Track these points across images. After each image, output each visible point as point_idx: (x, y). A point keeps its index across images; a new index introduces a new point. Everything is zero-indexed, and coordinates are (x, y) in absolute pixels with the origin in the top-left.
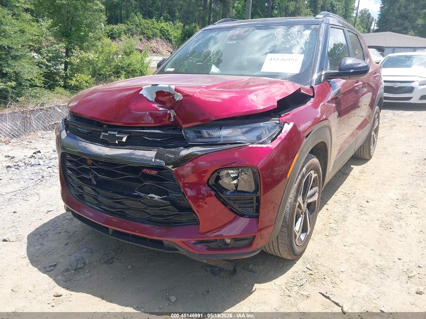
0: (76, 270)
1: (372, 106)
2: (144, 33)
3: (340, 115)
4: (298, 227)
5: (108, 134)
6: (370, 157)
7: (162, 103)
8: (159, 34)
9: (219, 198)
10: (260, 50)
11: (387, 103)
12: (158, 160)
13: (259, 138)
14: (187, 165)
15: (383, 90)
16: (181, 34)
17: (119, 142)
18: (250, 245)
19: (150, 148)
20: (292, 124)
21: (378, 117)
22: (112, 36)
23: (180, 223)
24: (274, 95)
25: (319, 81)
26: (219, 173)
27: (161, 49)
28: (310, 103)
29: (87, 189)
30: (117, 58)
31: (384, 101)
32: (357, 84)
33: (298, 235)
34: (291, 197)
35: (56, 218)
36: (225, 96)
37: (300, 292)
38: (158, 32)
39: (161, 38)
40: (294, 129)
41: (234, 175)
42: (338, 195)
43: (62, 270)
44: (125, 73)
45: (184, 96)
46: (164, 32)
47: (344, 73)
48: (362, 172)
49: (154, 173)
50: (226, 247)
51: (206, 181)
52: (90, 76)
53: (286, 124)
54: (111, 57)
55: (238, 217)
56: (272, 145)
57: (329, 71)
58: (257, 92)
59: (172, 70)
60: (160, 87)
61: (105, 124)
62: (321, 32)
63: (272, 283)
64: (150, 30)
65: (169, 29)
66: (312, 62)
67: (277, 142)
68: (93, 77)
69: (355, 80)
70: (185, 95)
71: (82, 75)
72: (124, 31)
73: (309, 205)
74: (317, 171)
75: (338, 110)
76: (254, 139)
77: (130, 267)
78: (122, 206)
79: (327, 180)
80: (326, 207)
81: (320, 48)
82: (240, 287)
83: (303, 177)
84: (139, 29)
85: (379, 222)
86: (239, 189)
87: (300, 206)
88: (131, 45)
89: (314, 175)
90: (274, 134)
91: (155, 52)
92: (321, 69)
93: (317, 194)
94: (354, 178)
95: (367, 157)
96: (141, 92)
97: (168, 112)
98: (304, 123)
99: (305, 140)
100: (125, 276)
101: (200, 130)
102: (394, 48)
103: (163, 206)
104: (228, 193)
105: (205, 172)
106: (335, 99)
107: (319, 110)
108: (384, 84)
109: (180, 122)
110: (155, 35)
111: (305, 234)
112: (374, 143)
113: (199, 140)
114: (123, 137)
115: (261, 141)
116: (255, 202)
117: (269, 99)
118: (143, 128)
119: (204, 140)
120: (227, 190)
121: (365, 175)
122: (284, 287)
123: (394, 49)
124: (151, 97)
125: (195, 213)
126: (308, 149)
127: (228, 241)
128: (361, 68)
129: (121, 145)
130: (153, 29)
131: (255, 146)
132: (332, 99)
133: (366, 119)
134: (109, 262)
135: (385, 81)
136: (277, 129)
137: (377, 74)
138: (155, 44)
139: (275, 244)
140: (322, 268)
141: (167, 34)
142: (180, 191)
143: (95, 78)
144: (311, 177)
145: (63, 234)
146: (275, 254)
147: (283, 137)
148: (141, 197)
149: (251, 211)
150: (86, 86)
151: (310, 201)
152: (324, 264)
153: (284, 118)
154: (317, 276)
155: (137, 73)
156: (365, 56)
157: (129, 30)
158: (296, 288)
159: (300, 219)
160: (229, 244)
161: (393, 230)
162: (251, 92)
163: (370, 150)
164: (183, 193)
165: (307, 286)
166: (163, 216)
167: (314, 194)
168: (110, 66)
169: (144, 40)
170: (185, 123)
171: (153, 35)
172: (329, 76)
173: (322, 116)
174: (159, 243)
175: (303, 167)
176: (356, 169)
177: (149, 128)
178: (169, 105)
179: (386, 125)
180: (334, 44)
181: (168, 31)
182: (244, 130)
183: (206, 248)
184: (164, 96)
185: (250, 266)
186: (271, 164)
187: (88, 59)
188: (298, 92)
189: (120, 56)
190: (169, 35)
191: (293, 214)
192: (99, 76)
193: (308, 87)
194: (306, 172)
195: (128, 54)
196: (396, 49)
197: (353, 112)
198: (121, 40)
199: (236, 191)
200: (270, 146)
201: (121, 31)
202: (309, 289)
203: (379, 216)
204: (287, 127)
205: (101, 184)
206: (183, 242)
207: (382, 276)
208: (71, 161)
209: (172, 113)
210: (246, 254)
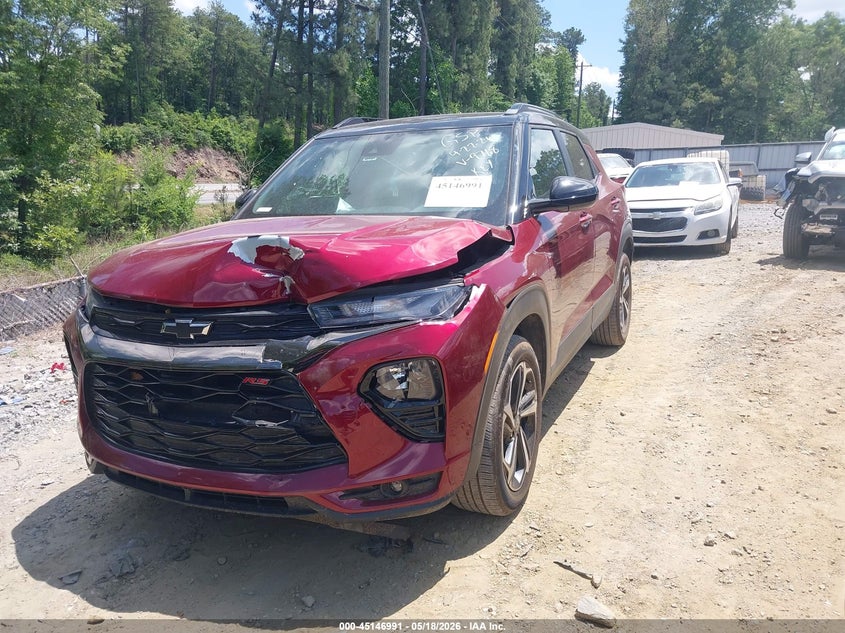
0: (120, 577)
1: (613, 253)
2: (180, 140)
3: (559, 274)
4: (508, 458)
5: (174, 325)
6: (622, 342)
7: (269, 267)
8: (210, 140)
9: (379, 414)
10: (417, 166)
11: (640, 247)
12: (269, 361)
13: (435, 311)
14: (321, 363)
15: (630, 225)
16: (257, 139)
17: (195, 336)
18: (435, 489)
19: (253, 342)
20: (483, 287)
21: (628, 272)
22: (112, 147)
23: (315, 464)
24: (452, 242)
25: (519, 217)
26: (376, 372)
27: (216, 169)
28: (508, 254)
29: (139, 424)
30: (130, 190)
31: (635, 244)
32: (583, 219)
33: (511, 471)
34: (493, 406)
35: (61, 494)
36: (366, 247)
37: (523, 565)
38: (208, 136)
39: (214, 148)
40: (487, 295)
41: (400, 376)
42: (573, 408)
43: (94, 579)
44: (148, 219)
45: (306, 252)
46: (220, 136)
47: (561, 201)
48: (611, 367)
49: (263, 382)
50: (397, 497)
51: (355, 386)
52: (76, 230)
53: (475, 287)
54: (118, 189)
55: (410, 443)
56: (457, 321)
57: (534, 200)
58: (425, 240)
59: (268, 209)
60: (264, 240)
61: (168, 307)
62: (516, 134)
63: (475, 556)
64: (191, 134)
65: (229, 130)
66: (506, 186)
67: (463, 316)
68: (81, 230)
69: (580, 213)
70: (308, 251)
71: (59, 229)
72: (138, 137)
73: (524, 421)
74: (530, 363)
75: (555, 265)
76: (428, 313)
77: (222, 560)
78: (208, 446)
79: (550, 379)
80: (553, 428)
81: (517, 163)
82: (422, 569)
83: (509, 372)
84: (168, 133)
85: (644, 445)
86: (409, 397)
87: (508, 421)
88: (158, 165)
89: (527, 371)
90: (457, 304)
91: (205, 175)
92: (521, 198)
93: (535, 403)
94: (598, 378)
95: (616, 342)
96: (230, 250)
97: (281, 280)
98: (502, 286)
99: (506, 312)
100: (216, 576)
101: (336, 304)
102: (650, 150)
103: (283, 438)
104: (392, 405)
105: (351, 372)
106: (549, 246)
107: (525, 264)
108: (630, 216)
109: (303, 294)
110: (201, 143)
111: (522, 471)
112: (626, 317)
113: (340, 321)
114: (203, 328)
115: (438, 316)
116: (437, 415)
117: (444, 250)
118: (238, 309)
119: (345, 321)
120: (390, 400)
121: (614, 372)
122: (495, 561)
123: (650, 153)
124: (249, 258)
125: (339, 444)
126: (511, 327)
127: (398, 487)
128: (585, 192)
129: (201, 341)
130: (197, 131)
131: (429, 323)
132: (545, 246)
133: (606, 276)
134: (182, 556)
135: (632, 210)
136: (462, 296)
137: (618, 200)
138: (203, 161)
139: (475, 489)
140: (556, 526)
141: (225, 139)
142: (312, 409)
143: (86, 232)
144: (522, 373)
145: (81, 520)
146: (476, 510)
147: (472, 307)
148: (242, 426)
149: (432, 431)
150: (68, 249)
151: (525, 413)
152: (559, 519)
153: (470, 279)
154: (548, 537)
155: (172, 217)
156: (594, 170)
157: (147, 134)
158: (516, 561)
159: (512, 444)
160: (400, 492)
161: (665, 454)
162: (415, 240)
163: (619, 329)
164: (318, 412)
165: (534, 555)
166: (284, 456)
167: (530, 403)
168: (116, 207)
169: (181, 154)
170: (311, 295)
171: (198, 143)
172: (535, 209)
173: (530, 273)
174: (279, 503)
175: (507, 356)
176: (600, 365)
177: (248, 308)
178: (279, 268)
179: (646, 285)
180: (542, 153)
181: (227, 134)
182: (410, 300)
183: (361, 502)
184: (270, 255)
185: (436, 535)
186: (457, 353)
187: (70, 195)
188: (487, 237)
189: (137, 186)
190: (230, 141)
191: (499, 434)
192: (94, 228)
193: (503, 228)
194: (514, 364)
195: (152, 182)
196: (655, 153)
197: (586, 264)
198: (133, 156)
199: (406, 400)
200: (454, 322)
201: (132, 138)
202: (536, 559)
203: (643, 435)
204: (477, 292)
205: (167, 413)
206: (321, 496)
207: (652, 526)
208: (105, 379)
209: (288, 281)
210: (430, 505)
